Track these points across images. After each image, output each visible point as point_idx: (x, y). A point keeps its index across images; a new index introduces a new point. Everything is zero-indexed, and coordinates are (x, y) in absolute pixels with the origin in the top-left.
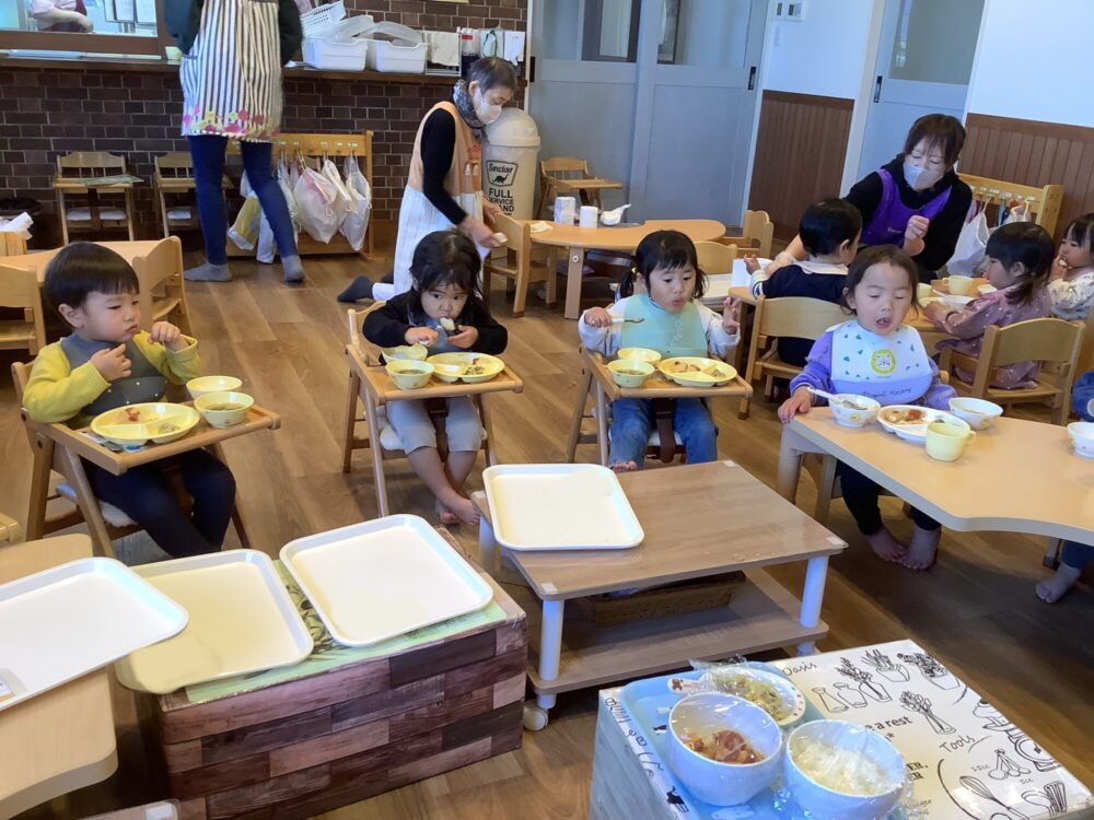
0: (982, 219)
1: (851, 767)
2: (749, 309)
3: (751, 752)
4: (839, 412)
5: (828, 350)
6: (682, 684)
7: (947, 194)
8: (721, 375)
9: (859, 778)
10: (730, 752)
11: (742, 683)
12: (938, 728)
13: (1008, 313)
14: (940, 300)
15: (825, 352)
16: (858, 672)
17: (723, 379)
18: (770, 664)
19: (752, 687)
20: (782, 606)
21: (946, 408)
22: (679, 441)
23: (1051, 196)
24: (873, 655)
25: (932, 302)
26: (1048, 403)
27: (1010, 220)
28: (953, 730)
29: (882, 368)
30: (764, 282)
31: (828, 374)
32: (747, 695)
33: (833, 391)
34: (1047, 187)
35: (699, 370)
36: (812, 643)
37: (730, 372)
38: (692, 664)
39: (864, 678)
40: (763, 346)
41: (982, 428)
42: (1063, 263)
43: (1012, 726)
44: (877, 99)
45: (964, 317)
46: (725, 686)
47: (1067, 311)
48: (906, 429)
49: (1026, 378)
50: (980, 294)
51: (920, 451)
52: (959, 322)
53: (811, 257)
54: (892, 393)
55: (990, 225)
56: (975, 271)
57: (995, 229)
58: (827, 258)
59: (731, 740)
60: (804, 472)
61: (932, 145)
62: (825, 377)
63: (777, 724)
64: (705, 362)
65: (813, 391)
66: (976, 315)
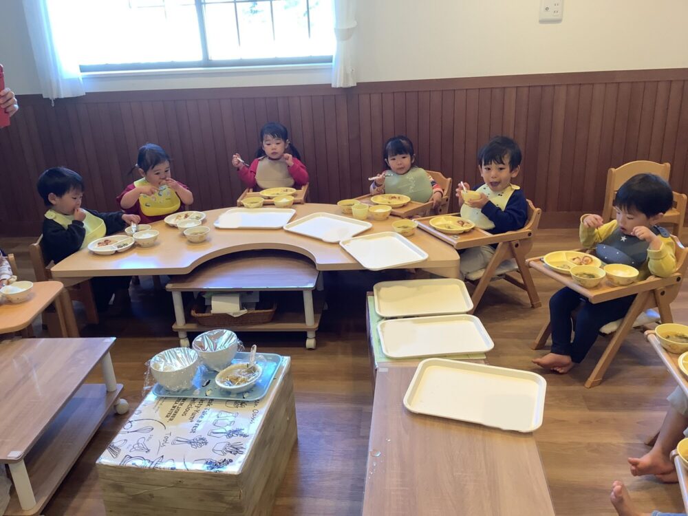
12: (179, 439)
16: (235, 435)
28: (173, 443)
39: (228, 435)
43: (153, 466)
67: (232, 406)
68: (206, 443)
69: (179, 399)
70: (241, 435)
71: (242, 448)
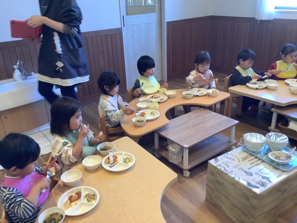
12: (242, 169)
16: (266, 179)
28: (239, 169)
39: (263, 177)
43: (227, 173)
67: (272, 167)
68: (252, 176)
69: (251, 154)
70: (269, 180)
71: (266, 185)
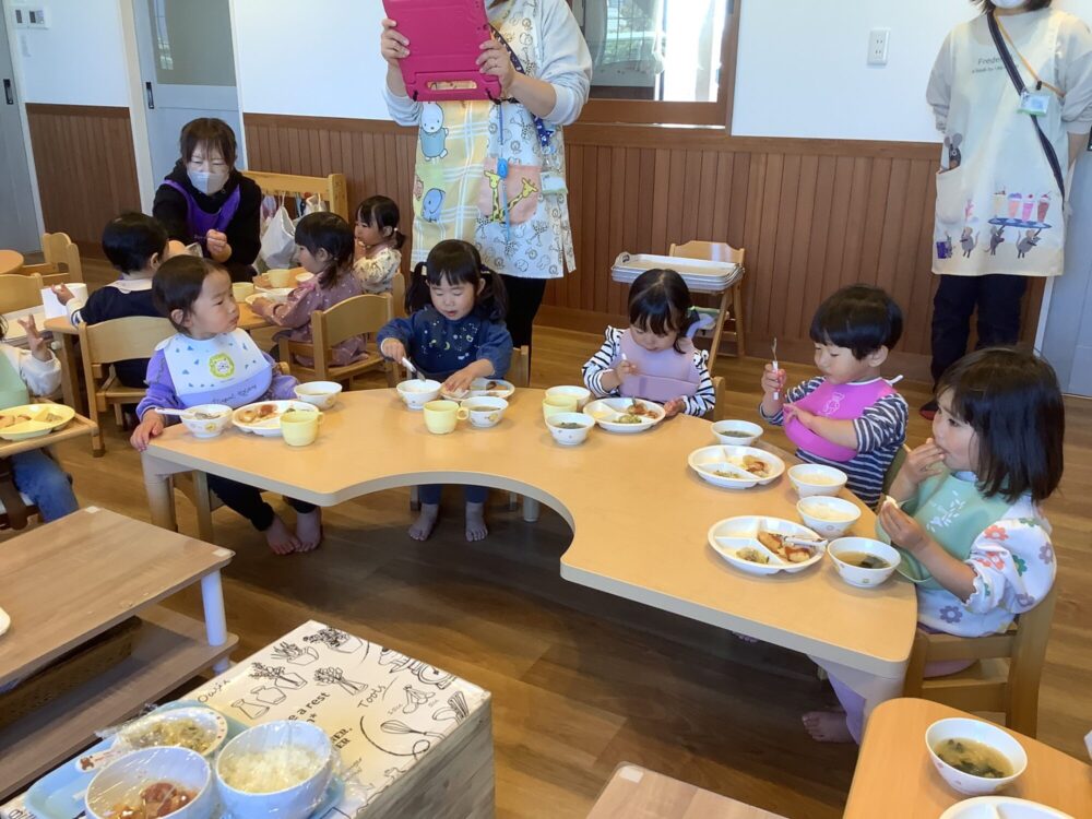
0: (284, 213)
1: (282, 763)
2: (73, 340)
3: (183, 794)
4: (193, 425)
5: (164, 367)
6: (92, 761)
7: (237, 194)
8: (57, 418)
9: (292, 770)
10: (162, 804)
11: (159, 730)
12: (353, 690)
13: (324, 297)
14: (265, 295)
15: (162, 370)
16: (270, 670)
17: (61, 422)
18: (186, 698)
19: (170, 730)
20: (187, 635)
21: (294, 397)
22: (28, 501)
23: (336, 184)
24: (281, 648)
25: (257, 299)
26: (381, 369)
27: (308, 211)
28: (365, 686)
29: (223, 371)
30: (81, 310)
31: (172, 391)
32: (166, 741)
33: (183, 407)
34: (331, 176)
35: (29, 419)
36: (226, 659)
37: (66, 412)
38: (99, 735)
39: (278, 673)
40: (99, 375)
41: (328, 407)
42: (361, 243)
43: (412, 661)
44: (151, 105)
45: (289, 308)
46: (142, 742)
47: (376, 285)
48: (261, 426)
49: (358, 352)
50: (299, 283)
51: (279, 443)
52: (285, 314)
53: (124, 274)
54: (240, 393)
55: (292, 216)
56: (291, 262)
57: (298, 220)
58: (139, 274)
59: (160, 791)
60: (177, 493)
61: (209, 148)
62: (170, 396)
63: (201, 756)
64: (35, 409)
65: (161, 411)
66: (299, 304)
68: (319, 671)
70: (261, 668)
71: (278, 651)
